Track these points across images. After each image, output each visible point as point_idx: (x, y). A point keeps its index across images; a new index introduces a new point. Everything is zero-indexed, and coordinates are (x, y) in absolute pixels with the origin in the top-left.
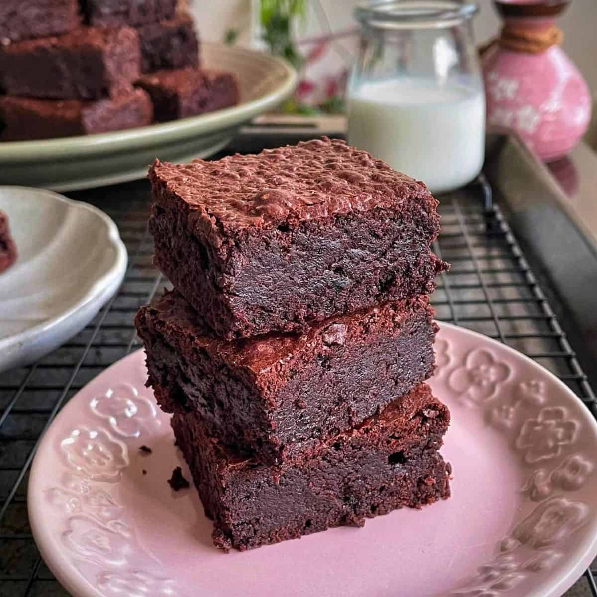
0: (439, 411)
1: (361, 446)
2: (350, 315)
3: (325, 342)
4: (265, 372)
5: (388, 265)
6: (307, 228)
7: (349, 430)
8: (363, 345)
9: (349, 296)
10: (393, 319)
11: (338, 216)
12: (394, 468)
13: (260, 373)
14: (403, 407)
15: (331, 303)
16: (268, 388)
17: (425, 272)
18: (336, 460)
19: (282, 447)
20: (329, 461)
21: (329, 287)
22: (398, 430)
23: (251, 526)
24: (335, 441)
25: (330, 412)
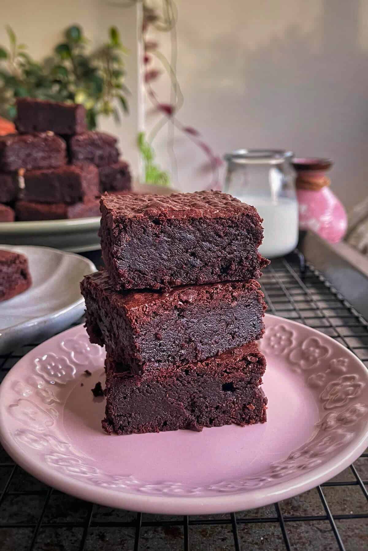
0: (259, 358)
1: (203, 374)
2: (200, 285)
3: (180, 299)
4: (134, 310)
5: (227, 256)
6: (171, 224)
7: (195, 362)
8: (208, 306)
9: (199, 272)
10: (232, 294)
11: (193, 219)
12: (226, 394)
13: (131, 309)
14: (234, 352)
15: (187, 275)
16: (136, 321)
17: (253, 264)
18: (185, 382)
19: (144, 363)
20: (181, 382)
21: (186, 264)
22: (229, 367)
23: (126, 418)
24: (186, 369)
25: (182, 347)
